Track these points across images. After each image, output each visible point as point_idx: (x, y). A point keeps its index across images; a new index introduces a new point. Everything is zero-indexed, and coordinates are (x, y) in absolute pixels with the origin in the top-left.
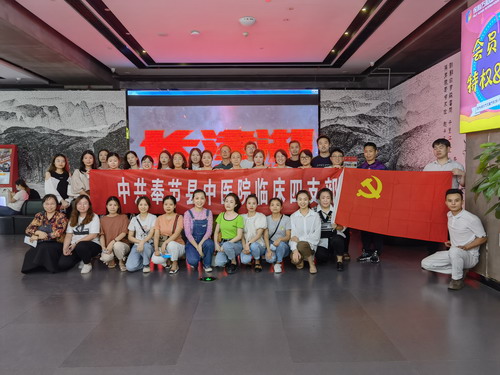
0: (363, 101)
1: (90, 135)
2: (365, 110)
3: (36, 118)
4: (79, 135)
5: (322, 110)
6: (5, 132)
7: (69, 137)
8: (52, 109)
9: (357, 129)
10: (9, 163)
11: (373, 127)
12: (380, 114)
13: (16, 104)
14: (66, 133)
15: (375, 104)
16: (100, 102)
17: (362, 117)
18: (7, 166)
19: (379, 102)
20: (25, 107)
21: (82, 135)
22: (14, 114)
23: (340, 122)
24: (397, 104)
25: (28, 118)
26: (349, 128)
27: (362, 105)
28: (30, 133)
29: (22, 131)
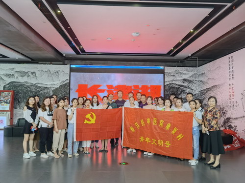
0: (185, 72)
1: (51, 86)
2: (186, 77)
3: (24, 78)
4: (45, 86)
5: (166, 76)
6: (8, 84)
7: (40, 87)
8: (33, 73)
9: (182, 86)
10: (10, 99)
11: (190, 85)
12: (193, 79)
13: (15, 70)
14: (39, 85)
15: (191, 74)
16: (57, 70)
17: (185, 80)
18: (8, 101)
19: (193, 73)
20: (19, 72)
21: (47, 86)
22: (13, 75)
23: (174, 82)
24: (202, 74)
25: (20, 77)
26: (179, 85)
27: (184, 74)
28: (21, 85)
29: (17, 84)
